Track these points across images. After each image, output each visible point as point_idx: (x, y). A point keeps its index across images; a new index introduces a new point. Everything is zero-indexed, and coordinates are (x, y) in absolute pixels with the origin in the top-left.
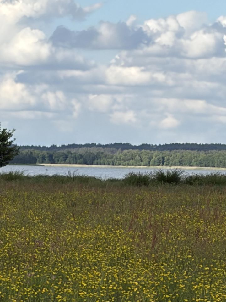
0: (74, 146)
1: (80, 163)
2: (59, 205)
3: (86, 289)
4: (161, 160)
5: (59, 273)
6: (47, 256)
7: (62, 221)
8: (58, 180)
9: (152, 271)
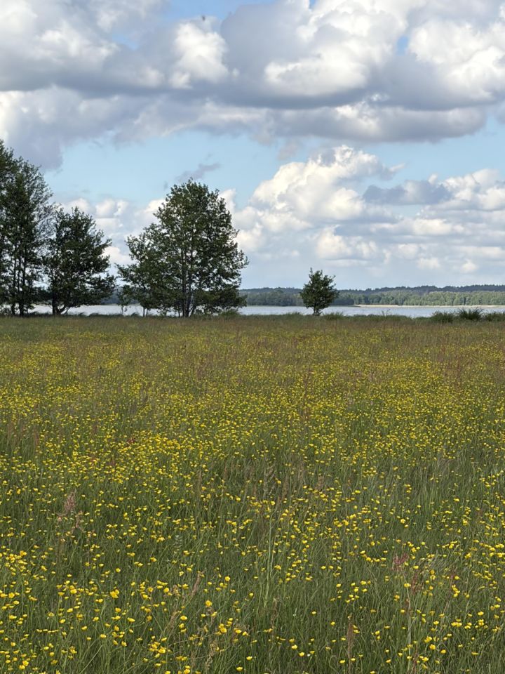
0: (386, 289)
1: (392, 304)
2: (375, 340)
3: (401, 413)
4: (463, 300)
5: (377, 399)
6: (366, 385)
7: (378, 355)
8: (374, 319)
9: (459, 397)
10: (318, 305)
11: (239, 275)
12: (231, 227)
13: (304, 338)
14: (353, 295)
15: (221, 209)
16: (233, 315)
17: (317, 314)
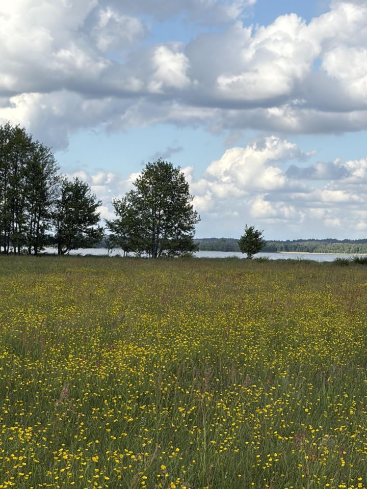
0: (301, 241)
1: (305, 252)
2: (291, 278)
3: (308, 331)
4: (357, 249)
5: (291, 321)
6: (284, 310)
7: (293, 288)
8: (291, 262)
9: (351, 320)
10: (251, 252)
11: (194, 228)
12: (188, 194)
13: (240, 275)
14: (277, 244)
15: (182, 181)
16: (189, 257)
17: (250, 257)
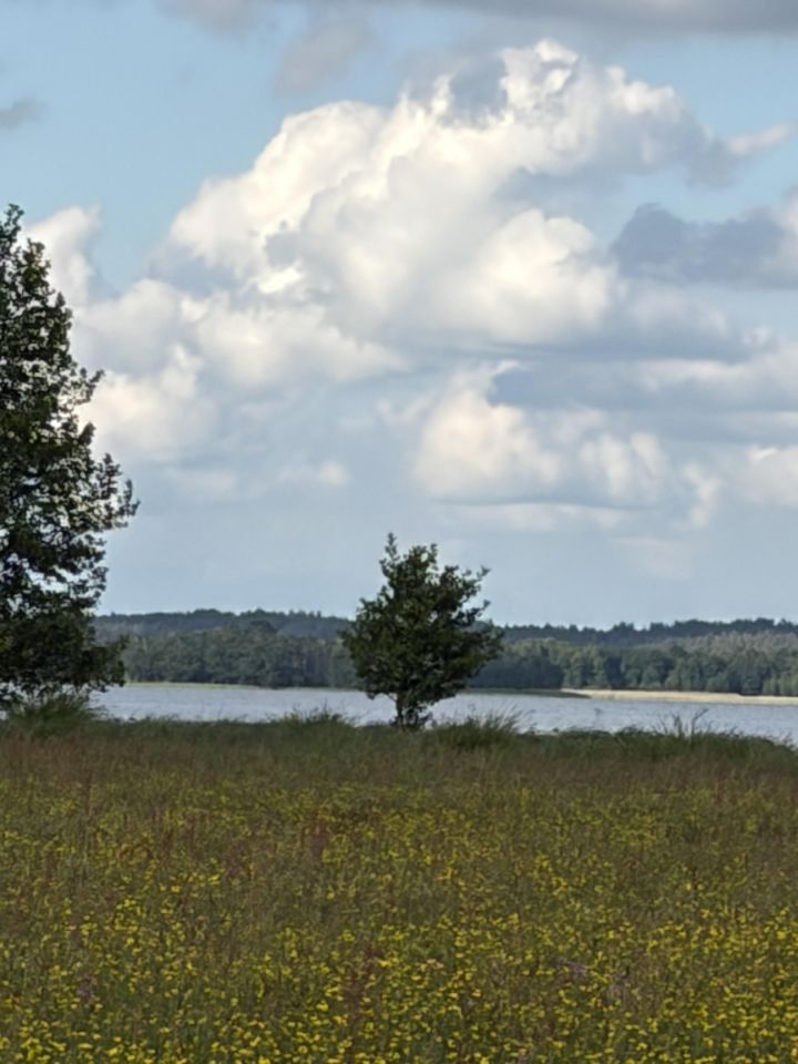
0: (695, 628)
1: (716, 690)
2: (641, 837)
6: (599, 1016)
7: (652, 894)
8: (637, 748)
10: (415, 688)
11: (99, 556)
12: (66, 361)
13: (357, 817)
14: (564, 648)
15: (29, 287)
16: (69, 717)
17: (408, 722)
